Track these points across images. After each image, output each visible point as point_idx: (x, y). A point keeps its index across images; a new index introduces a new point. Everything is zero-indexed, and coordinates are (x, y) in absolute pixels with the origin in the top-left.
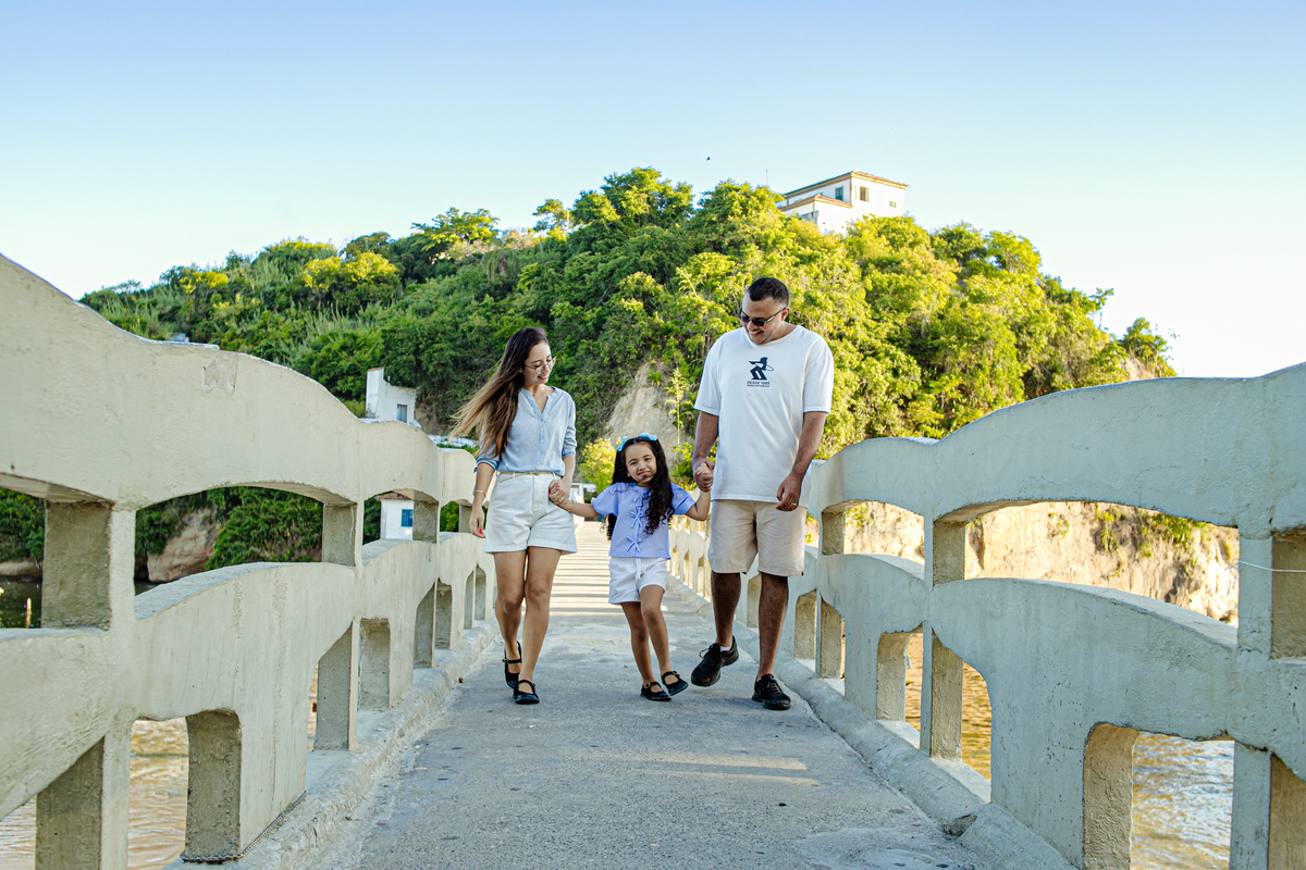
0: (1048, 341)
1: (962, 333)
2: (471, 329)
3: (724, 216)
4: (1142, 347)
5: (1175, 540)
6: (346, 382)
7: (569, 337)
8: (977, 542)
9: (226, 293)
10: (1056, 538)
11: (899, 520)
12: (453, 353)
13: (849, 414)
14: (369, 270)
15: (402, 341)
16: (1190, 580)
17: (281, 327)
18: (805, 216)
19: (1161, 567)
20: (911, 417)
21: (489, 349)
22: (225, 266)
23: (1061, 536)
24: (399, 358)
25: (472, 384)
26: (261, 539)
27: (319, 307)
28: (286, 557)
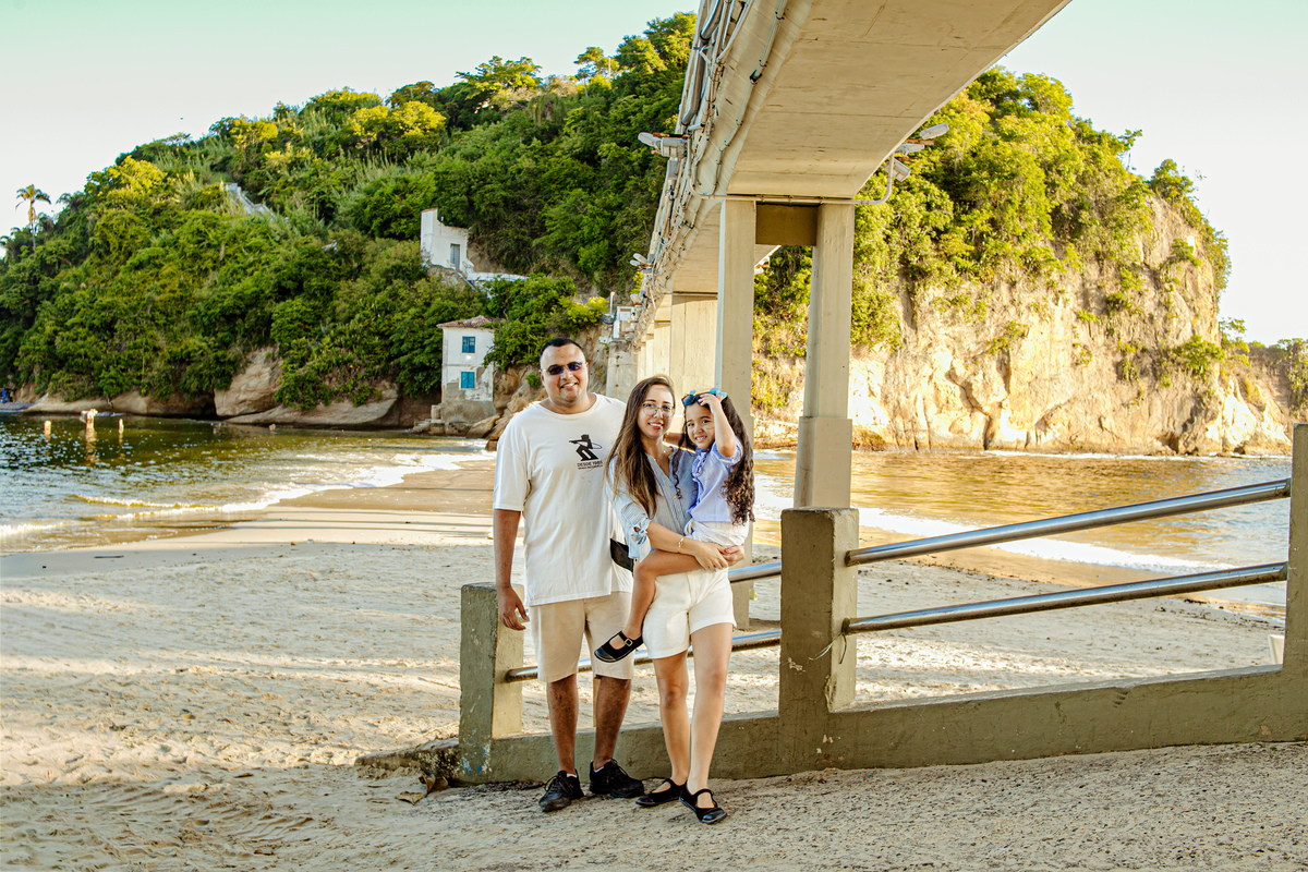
0: (1077, 179)
1: (993, 169)
2: (519, 171)
4: (1168, 188)
5: (1194, 373)
6: (400, 224)
7: (615, 176)
8: (1003, 368)
9: (278, 143)
10: (1079, 366)
11: (930, 345)
12: (504, 193)
13: (884, 245)
14: (415, 118)
15: (454, 182)
16: (1207, 410)
17: (332, 175)
19: (1179, 397)
20: (943, 248)
21: (538, 190)
22: (272, 117)
23: (1084, 365)
24: (452, 199)
25: (522, 224)
26: (325, 372)
27: (367, 155)
28: (350, 387)
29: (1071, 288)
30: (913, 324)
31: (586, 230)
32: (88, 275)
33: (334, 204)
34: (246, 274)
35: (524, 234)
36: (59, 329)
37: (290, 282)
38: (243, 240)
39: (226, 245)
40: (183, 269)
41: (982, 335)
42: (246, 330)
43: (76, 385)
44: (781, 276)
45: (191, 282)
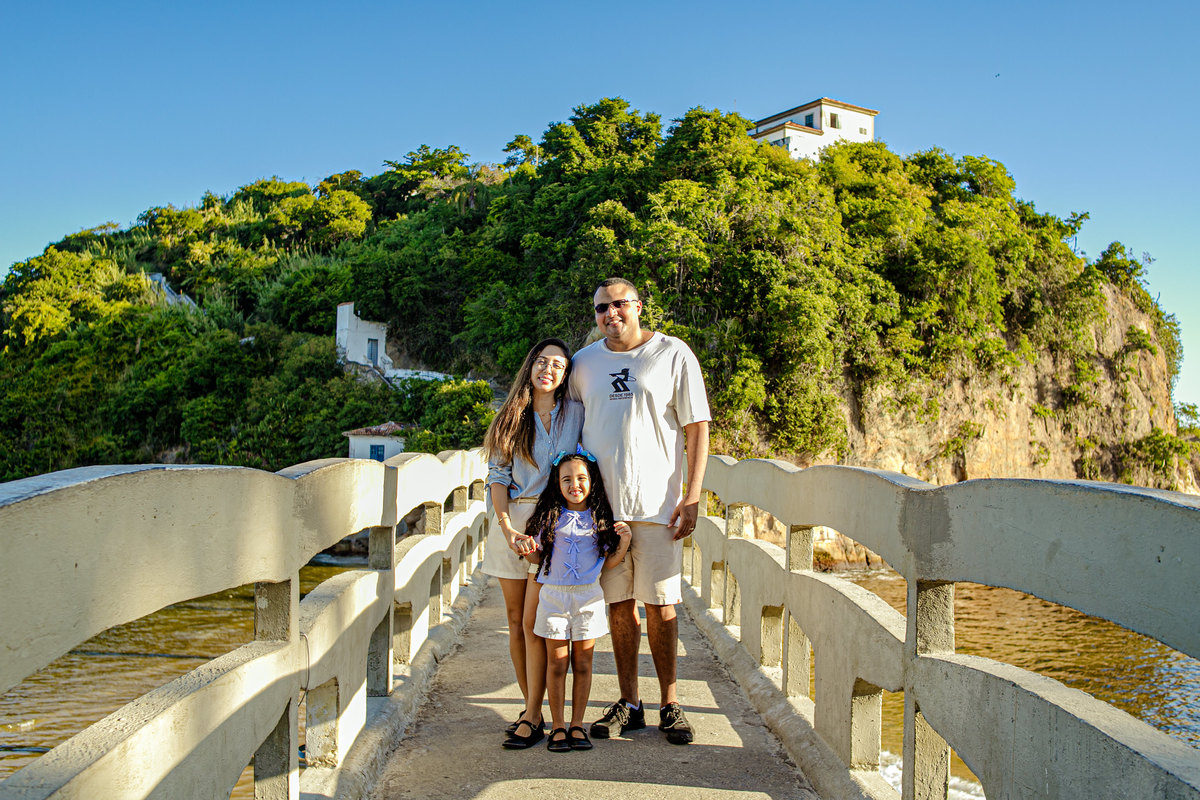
0: (1026, 266)
1: (940, 257)
2: (440, 262)
3: (694, 144)
4: (1119, 271)
5: (1156, 466)
6: (318, 317)
7: (539, 268)
8: (958, 471)
9: (203, 234)
10: (1036, 466)
11: (880, 450)
12: (422, 286)
13: (828, 342)
14: (341, 208)
15: (371, 274)
17: (254, 265)
18: (776, 142)
20: (890, 344)
21: (459, 282)
22: (202, 205)
23: (1042, 464)
24: (369, 292)
25: (442, 317)
27: (292, 245)
29: (1026, 380)
30: (861, 427)
31: (506, 326)
33: (255, 295)
34: (161, 369)
35: (444, 328)
37: (202, 378)
38: (161, 333)
39: (143, 338)
40: (97, 363)
41: (935, 437)
42: (156, 428)
44: (716, 379)
45: (105, 376)
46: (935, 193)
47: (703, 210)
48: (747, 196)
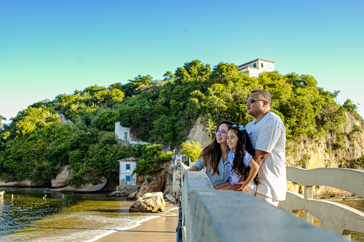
0: (322, 107)
1: (296, 105)
2: (146, 109)
3: (221, 73)
4: (350, 108)
6: (109, 126)
7: (175, 111)
9: (75, 102)
12: (140, 117)
14: (115, 94)
15: (125, 113)
17: (90, 111)
18: (245, 72)
21: (151, 115)
22: (74, 94)
24: (124, 119)
25: (146, 126)
26: (84, 174)
27: (101, 105)
28: (92, 179)
29: (323, 141)
31: (166, 128)
32: (15, 142)
33: (90, 120)
34: (63, 142)
35: (147, 129)
36: (5, 159)
37: (75, 145)
38: (62, 131)
39: (57, 133)
40: (44, 140)
41: (296, 159)
42: (61, 160)
43: (9, 177)
45: (46, 144)
46: (293, 86)
47: (224, 92)
48: (237, 88)
